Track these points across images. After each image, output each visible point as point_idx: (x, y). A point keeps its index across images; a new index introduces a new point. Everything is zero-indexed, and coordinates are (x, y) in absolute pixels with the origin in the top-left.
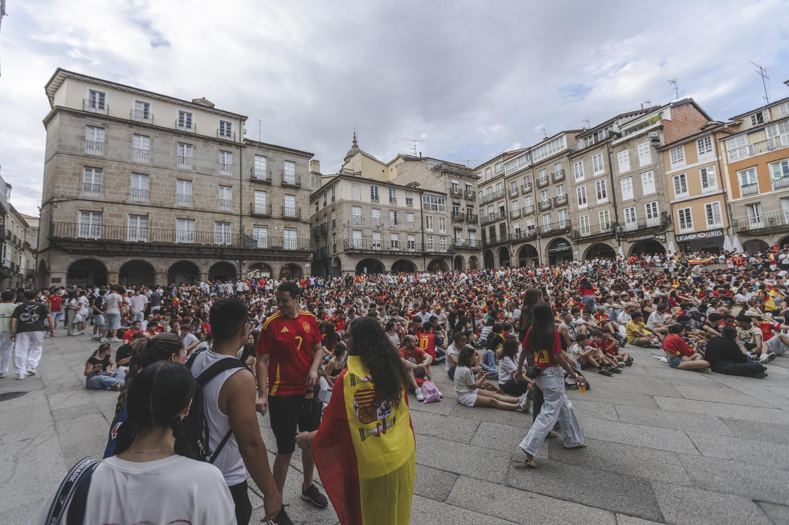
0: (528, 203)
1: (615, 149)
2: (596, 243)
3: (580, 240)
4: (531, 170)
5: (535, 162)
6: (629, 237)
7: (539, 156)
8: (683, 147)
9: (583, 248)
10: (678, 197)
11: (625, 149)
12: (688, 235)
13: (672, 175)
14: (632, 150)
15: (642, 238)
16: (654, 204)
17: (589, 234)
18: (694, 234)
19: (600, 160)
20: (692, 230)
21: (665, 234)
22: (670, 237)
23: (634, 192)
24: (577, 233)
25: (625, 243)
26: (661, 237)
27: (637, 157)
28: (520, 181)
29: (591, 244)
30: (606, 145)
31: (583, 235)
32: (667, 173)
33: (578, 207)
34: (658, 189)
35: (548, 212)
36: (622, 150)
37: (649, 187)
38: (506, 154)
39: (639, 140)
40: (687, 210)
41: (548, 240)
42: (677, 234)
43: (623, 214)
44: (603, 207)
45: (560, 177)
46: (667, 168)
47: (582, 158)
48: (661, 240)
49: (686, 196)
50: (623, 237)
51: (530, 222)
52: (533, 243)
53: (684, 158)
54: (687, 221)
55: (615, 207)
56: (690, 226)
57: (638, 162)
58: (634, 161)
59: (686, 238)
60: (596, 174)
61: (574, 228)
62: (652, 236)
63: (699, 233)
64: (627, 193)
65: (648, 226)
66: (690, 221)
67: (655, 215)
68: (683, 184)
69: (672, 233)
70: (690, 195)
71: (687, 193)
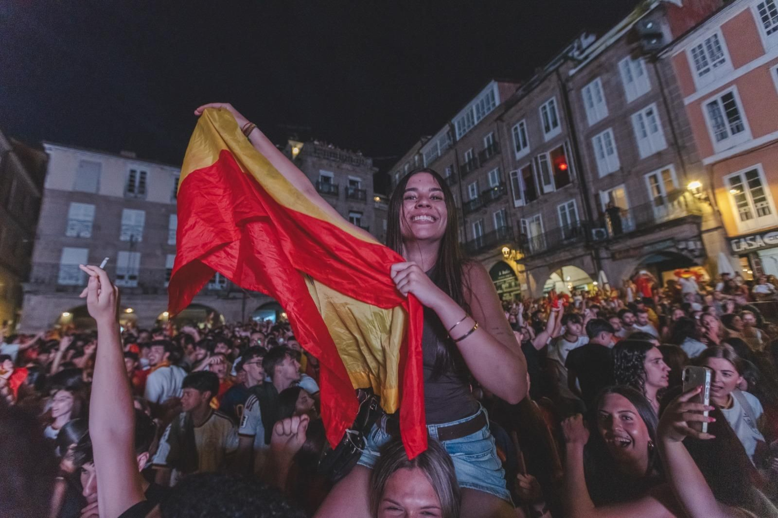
1: (576, 81)
4: (454, 151)
5: (458, 139)
7: (464, 129)
8: (720, 33)
10: (723, 147)
11: (594, 77)
12: (762, 233)
13: (702, 101)
14: (609, 75)
16: (666, 173)
19: (552, 110)
20: (770, 222)
21: (699, 237)
22: (714, 242)
23: (621, 155)
26: (690, 245)
27: (620, 84)
30: (558, 80)
32: (689, 100)
33: (514, 205)
34: (670, 139)
36: (589, 81)
37: (652, 140)
39: (619, 51)
40: (752, 174)
44: (563, 197)
47: (524, 115)
48: (692, 251)
49: (742, 140)
50: (607, 250)
53: (726, 55)
54: (756, 202)
55: (586, 191)
56: (765, 211)
57: (622, 95)
59: (759, 243)
60: (548, 137)
62: (669, 244)
64: (607, 162)
66: (764, 200)
68: (733, 114)
69: (715, 234)
70: (755, 136)
71: (747, 133)
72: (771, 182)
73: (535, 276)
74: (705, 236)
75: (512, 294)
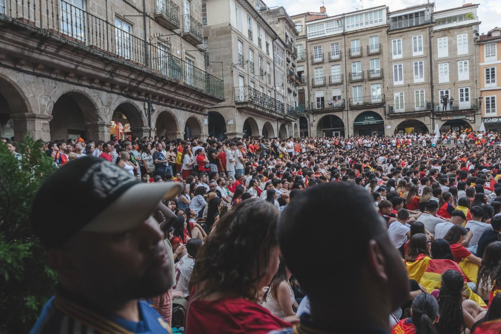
0: (336, 72)
1: (436, 34)
2: (410, 119)
3: (393, 115)
4: (343, 37)
5: (347, 30)
6: (444, 116)
7: (351, 25)
8: (496, 44)
9: (396, 123)
10: (487, 86)
11: (445, 36)
12: (492, 118)
13: (485, 66)
14: (452, 39)
15: (455, 118)
16: (467, 90)
17: (403, 110)
18: (496, 118)
19: (420, 41)
20: (495, 114)
21: (474, 116)
22: (478, 119)
23: (451, 77)
24: (391, 108)
25: (439, 121)
26: (471, 118)
27: (456, 45)
28: (327, 48)
29: (404, 120)
30: (428, 29)
31: (396, 111)
32: (481, 64)
33: (393, 83)
34: (472, 77)
35: (359, 84)
36: (442, 36)
37: (464, 75)
38: (308, 14)
39: (459, 30)
40: (493, 98)
41: (357, 113)
42: (483, 117)
43: (437, 95)
44: (418, 87)
45: (376, 50)
46: (481, 60)
47: (401, 36)
48: (470, 121)
49: (493, 86)
50: (438, 115)
51: (337, 92)
52: (339, 115)
53: (496, 54)
54: (492, 107)
55: (432, 87)
56: (494, 111)
57: (456, 50)
58: (453, 48)
59: (490, 121)
60: (415, 54)
61: (388, 103)
62: (464, 117)
64: (443, 77)
65: (460, 109)
66: (494, 107)
67: (467, 99)
68: (493, 76)
69: (480, 115)
70: (497, 86)
71: (496, 83)
74: (477, 116)
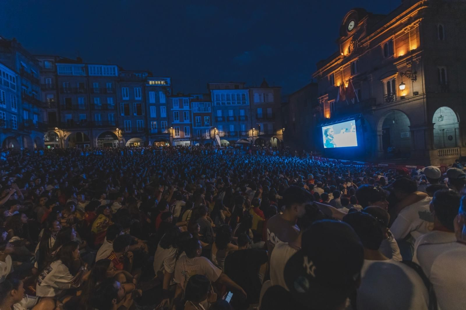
1: (148, 89)
4: (87, 78)
5: (90, 75)
7: (93, 73)
8: (178, 100)
10: (175, 121)
12: (178, 139)
13: (173, 111)
14: (156, 93)
16: (165, 122)
17: (130, 132)
19: (139, 91)
22: (171, 139)
23: (157, 114)
26: (168, 138)
31: (126, 132)
34: (167, 116)
36: (151, 91)
37: (164, 114)
40: (178, 128)
42: (174, 138)
43: (150, 124)
45: (111, 92)
46: (172, 107)
47: (128, 86)
48: (167, 140)
51: (83, 117)
53: (178, 104)
54: (178, 133)
55: (146, 119)
56: (178, 135)
58: (157, 98)
60: (136, 99)
61: (120, 127)
62: (164, 137)
63: (182, 138)
64: (153, 114)
65: (162, 133)
67: (166, 128)
68: (178, 116)
69: (172, 137)
70: (180, 121)
71: (179, 121)
72: (180, 130)
73: (125, 139)
74: (170, 137)
75: (103, 143)
